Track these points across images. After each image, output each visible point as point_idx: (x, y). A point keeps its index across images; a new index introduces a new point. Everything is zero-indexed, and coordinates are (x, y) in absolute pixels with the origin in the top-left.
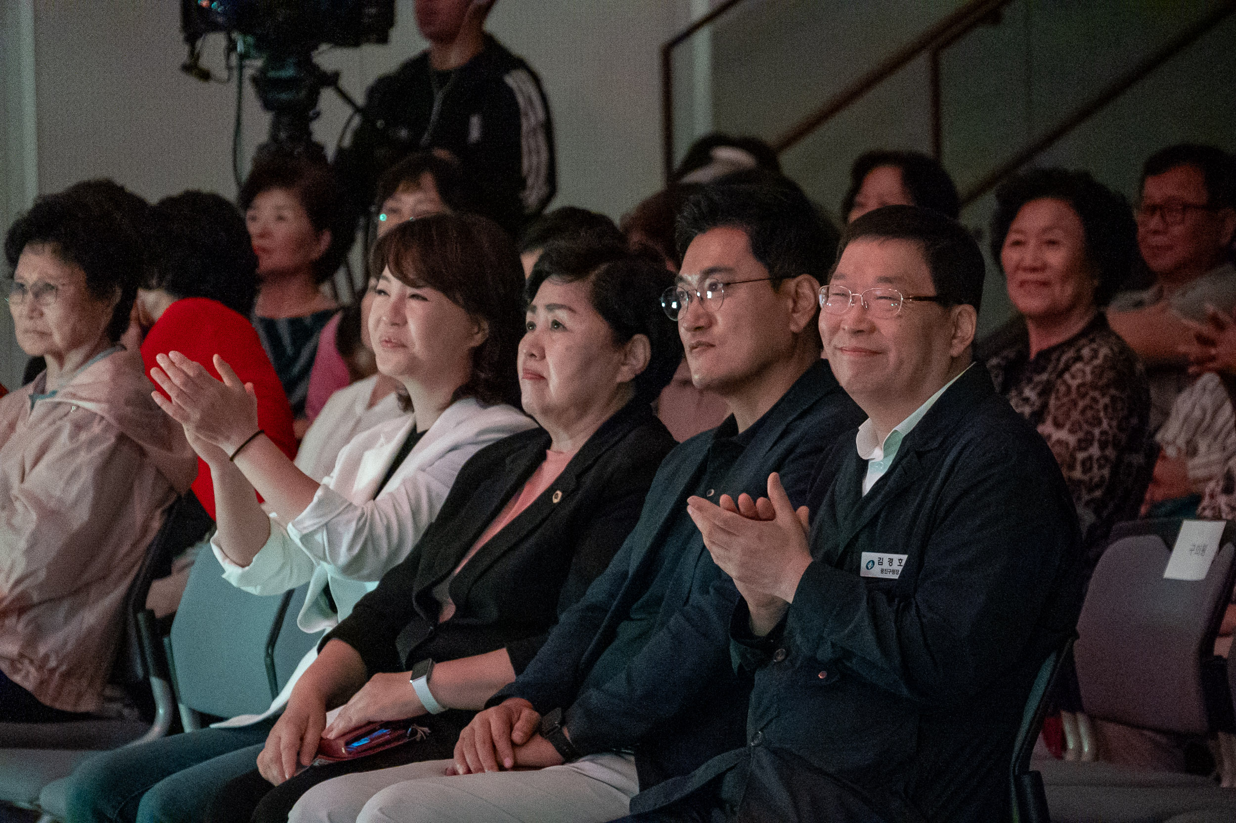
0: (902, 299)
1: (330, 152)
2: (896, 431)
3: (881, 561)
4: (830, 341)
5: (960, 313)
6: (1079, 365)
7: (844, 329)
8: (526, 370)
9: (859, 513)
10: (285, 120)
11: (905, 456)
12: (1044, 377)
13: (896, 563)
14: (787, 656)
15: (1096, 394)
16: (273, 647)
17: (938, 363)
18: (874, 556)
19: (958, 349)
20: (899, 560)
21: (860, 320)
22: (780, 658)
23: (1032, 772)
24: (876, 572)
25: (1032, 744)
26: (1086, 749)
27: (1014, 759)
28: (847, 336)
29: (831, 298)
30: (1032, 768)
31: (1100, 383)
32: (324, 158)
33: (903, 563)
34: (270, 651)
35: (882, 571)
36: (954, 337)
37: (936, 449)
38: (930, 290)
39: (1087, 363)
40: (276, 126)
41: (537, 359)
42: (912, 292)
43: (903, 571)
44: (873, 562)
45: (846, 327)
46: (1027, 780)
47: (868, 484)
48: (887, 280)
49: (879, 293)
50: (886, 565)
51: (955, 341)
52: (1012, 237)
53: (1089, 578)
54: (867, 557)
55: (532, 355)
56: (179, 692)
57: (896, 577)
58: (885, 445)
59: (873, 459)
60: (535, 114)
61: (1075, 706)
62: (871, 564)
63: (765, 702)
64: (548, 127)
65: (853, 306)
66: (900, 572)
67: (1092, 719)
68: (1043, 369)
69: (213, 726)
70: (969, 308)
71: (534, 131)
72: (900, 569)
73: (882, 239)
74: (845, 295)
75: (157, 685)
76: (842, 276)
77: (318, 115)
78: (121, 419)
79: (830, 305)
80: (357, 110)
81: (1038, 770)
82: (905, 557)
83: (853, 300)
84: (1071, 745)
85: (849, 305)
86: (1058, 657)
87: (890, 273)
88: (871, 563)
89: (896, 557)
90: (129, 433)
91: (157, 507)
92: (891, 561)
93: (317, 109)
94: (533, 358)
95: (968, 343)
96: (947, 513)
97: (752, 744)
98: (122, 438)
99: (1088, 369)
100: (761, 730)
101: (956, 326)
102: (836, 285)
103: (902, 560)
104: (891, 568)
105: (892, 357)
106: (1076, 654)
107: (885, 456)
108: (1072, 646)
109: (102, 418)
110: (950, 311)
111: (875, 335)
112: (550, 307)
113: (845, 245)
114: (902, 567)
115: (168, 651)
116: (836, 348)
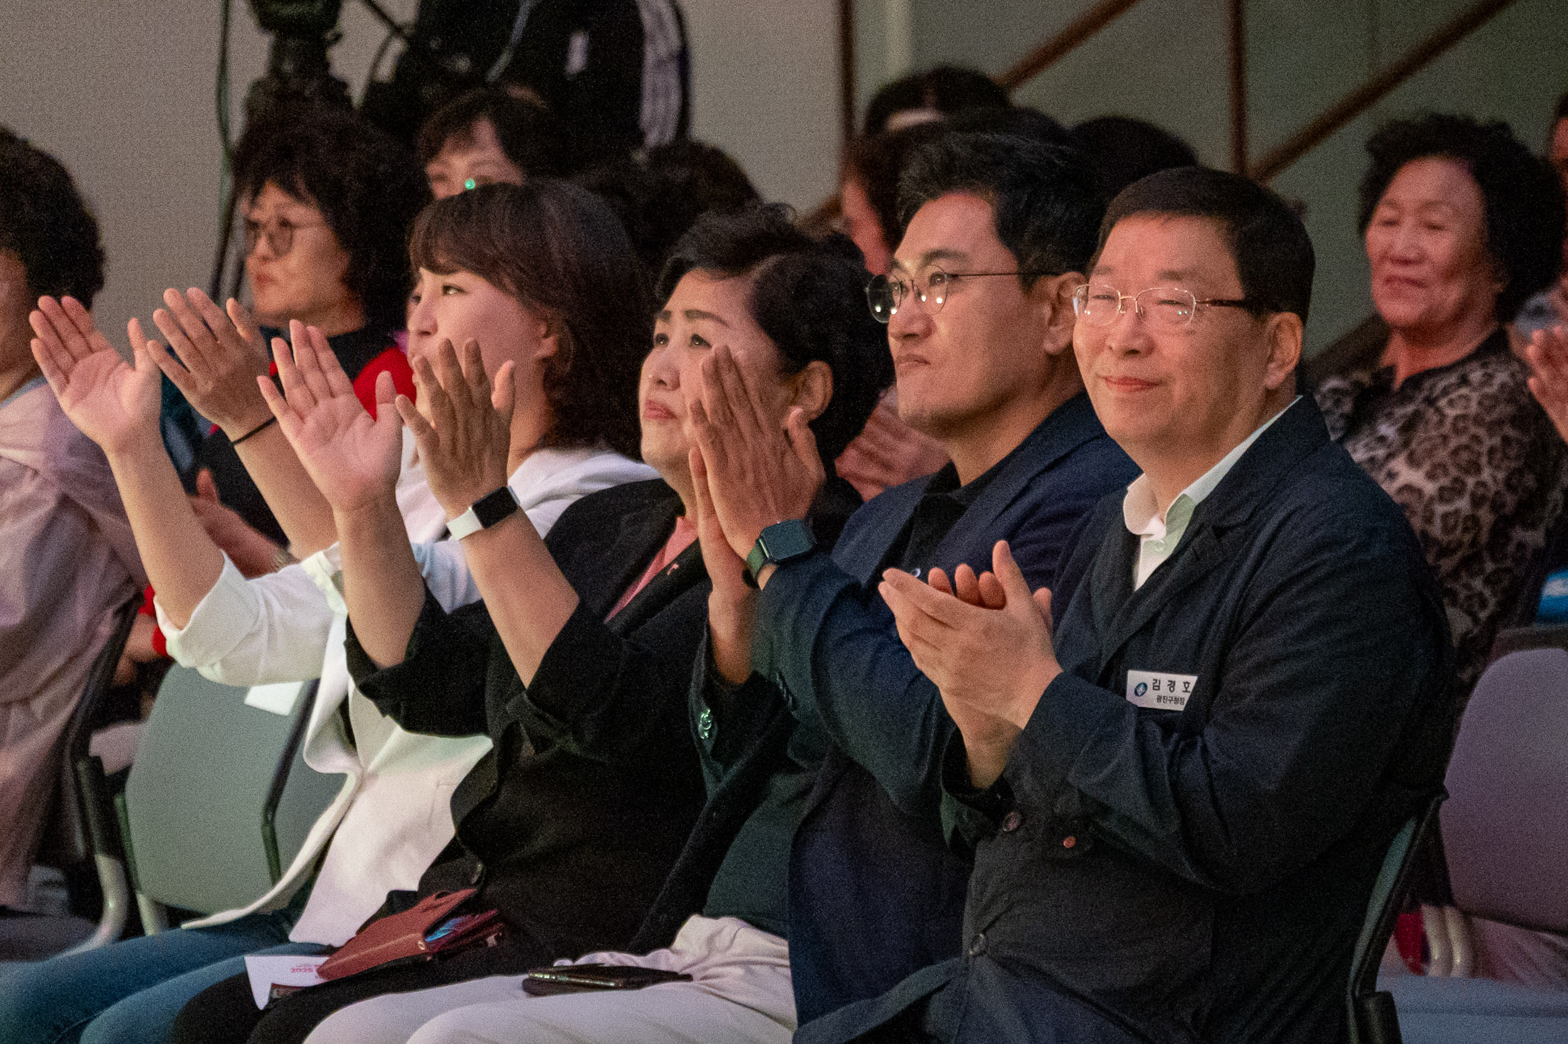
0: (1195, 303)
1: (357, 92)
2: (1184, 496)
3: (1157, 684)
4: (1090, 366)
5: (1278, 326)
6: (1464, 391)
7: (1111, 348)
8: (650, 403)
9: (1129, 614)
10: (292, 43)
11: (1198, 533)
12: (1410, 409)
13: (1179, 687)
14: (1023, 821)
15: (1481, 432)
16: (274, 812)
17: (1248, 398)
18: (1148, 677)
19: (1276, 377)
20: (1185, 683)
21: (1136, 335)
22: (1012, 825)
23: (1380, 993)
24: (1149, 700)
25: (1380, 952)
26: (1458, 960)
27: (1352, 975)
28: (1113, 359)
29: (1091, 303)
30: (1379, 987)
31: (1488, 419)
32: (348, 100)
33: (1191, 689)
34: (269, 817)
35: (1159, 699)
36: (1271, 359)
37: (1244, 524)
38: (1234, 290)
39: (1474, 390)
40: (278, 53)
41: (669, 387)
42: (1212, 293)
43: (1190, 700)
44: (1145, 686)
45: (1114, 346)
46: (1371, 1005)
47: (1143, 573)
48: (1174, 276)
49: (1162, 295)
50: (1164, 690)
51: (1272, 365)
52: (1384, 212)
53: (1461, 710)
54: (1135, 677)
55: (661, 382)
56: (136, 875)
57: (1180, 708)
58: (1168, 514)
59: (1151, 535)
60: (666, 38)
61: (1441, 896)
62: (1141, 689)
63: (990, 891)
64: (683, 59)
65: (1123, 315)
66: (1186, 702)
67: (1466, 915)
68: (1410, 399)
69: (185, 926)
70: (1291, 317)
71: (660, 64)
72: (1187, 696)
73: (1166, 216)
74: (1110, 298)
75: (106, 867)
76: (1108, 270)
77: (338, 37)
78: (63, 476)
79: (1089, 313)
80: (396, 30)
81: (1388, 989)
82: (1193, 680)
83: (1122, 305)
84: (1436, 953)
85: (1117, 313)
86: (1419, 825)
87: (1177, 266)
88: (1142, 686)
89: (1180, 679)
90: (73, 494)
91: (108, 603)
92: (1172, 684)
93: (337, 29)
94: (662, 386)
95: (1290, 367)
96: (1258, 613)
97: (971, 953)
98: (65, 502)
99: (1475, 396)
100: (984, 932)
101: (1274, 342)
102: (1099, 283)
103: (1188, 683)
104: (1173, 694)
105: (1178, 390)
106: (1443, 819)
107: (1169, 532)
108: (1436, 810)
109: (36, 473)
110: (1264, 321)
111: (1155, 355)
112: (691, 314)
113: (1112, 225)
114: (1189, 694)
115: (121, 815)
116: (1098, 376)
